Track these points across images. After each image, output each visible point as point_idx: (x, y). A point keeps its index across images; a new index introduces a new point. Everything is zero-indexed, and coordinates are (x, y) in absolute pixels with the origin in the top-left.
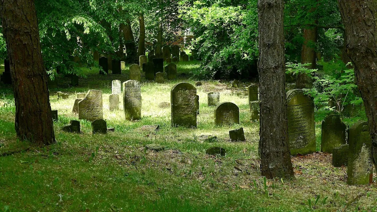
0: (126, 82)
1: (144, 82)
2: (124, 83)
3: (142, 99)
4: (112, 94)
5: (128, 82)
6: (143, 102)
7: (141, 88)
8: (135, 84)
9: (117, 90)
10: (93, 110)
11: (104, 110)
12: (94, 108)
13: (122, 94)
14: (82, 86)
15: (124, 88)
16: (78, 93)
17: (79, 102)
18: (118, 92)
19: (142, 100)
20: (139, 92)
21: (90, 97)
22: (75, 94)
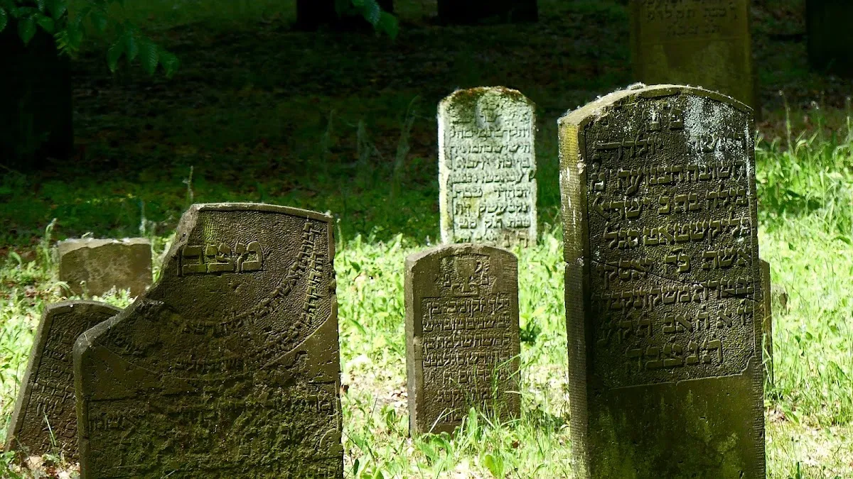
0: (597, 107)
1: (799, 100)
2: (572, 120)
3: (776, 286)
4: (446, 240)
5: (620, 105)
6: (783, 327)
7: (764, 175)
8: (694, 127)
9: (492, 200)
10: (238, 422)
11: (354, 424)
12: (247, 400)
13: (554, 245)
14: (114, 164)
15: (569, 177)
16: (75, 244)
17: (84, 341)
18: (507, 219)
19: (776, 303)
20: (742, 217)
21: (203, 284)
22: (43, 247)
